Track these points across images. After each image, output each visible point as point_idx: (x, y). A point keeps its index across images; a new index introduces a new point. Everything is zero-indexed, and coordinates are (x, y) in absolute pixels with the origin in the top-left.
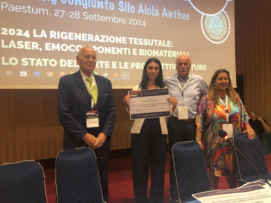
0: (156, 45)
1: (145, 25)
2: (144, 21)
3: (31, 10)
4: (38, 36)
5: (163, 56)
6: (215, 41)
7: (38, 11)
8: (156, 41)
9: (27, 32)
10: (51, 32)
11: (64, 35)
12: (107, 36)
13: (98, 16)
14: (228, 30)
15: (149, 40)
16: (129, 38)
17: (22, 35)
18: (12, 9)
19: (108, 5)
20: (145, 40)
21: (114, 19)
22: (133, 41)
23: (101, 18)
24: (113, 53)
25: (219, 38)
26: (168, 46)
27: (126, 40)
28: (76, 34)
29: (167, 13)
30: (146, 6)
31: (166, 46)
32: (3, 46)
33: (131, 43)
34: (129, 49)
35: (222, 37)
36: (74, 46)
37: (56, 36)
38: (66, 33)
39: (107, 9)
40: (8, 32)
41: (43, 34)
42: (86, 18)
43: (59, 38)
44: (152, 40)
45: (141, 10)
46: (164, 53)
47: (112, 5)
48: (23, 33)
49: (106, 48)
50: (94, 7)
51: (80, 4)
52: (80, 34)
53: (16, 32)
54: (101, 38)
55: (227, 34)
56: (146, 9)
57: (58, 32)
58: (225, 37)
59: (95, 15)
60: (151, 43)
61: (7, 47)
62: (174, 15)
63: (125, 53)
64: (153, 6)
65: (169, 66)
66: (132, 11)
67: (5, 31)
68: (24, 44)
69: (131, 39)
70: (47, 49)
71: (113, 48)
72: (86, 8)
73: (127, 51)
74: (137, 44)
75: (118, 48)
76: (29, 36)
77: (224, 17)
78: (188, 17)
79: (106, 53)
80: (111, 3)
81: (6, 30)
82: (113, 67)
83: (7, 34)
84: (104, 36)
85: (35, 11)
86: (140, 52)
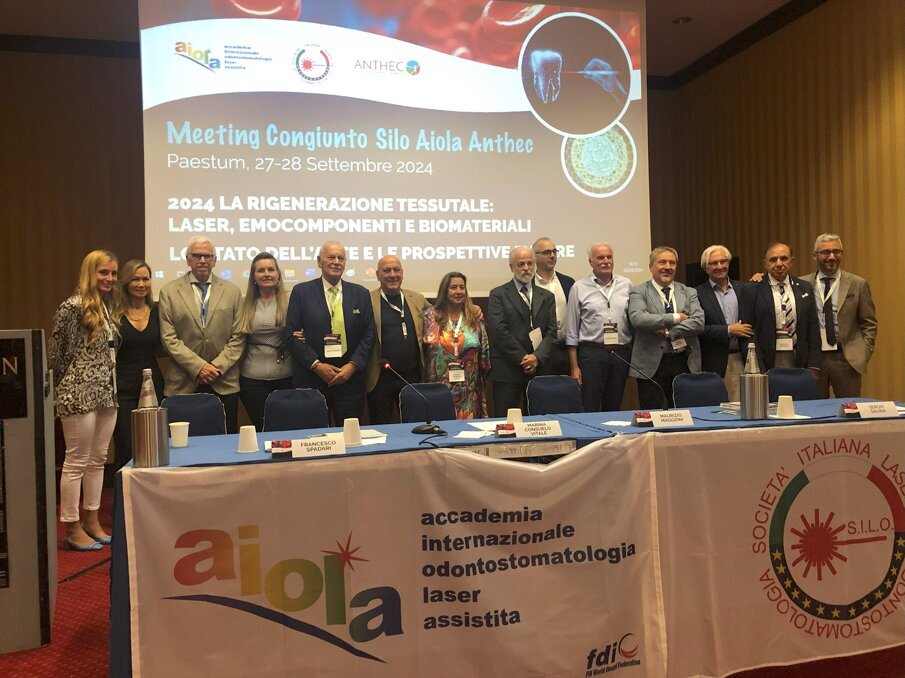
0: (455, 210)
1: (431, 171)
2: (430, 165)
3: (216, 164)
4: (228, 208)
5: (471, 231)
6: (597, 191)
7: (228, 164)
8: (455, 201)
9: (210, 201)
10: (250, 199)
11: (272, 203)
12: (354, 199)
13: (336, 162)
14: (630, 166)
15: (440, 201)
16: (398, 200)
17: (201, 208)
18: (185, 165)
19: (355, 138)
20: (432, 202)
21: (367, 165)
22: (406, 204)
23: (341, 166)
24: (365, 230)
25: (607, 185)
26: (483, 210)
27: (391, 205)
28: (294, 199)
29: (481, 141)
30: (433, 133)
31: (477, 210)
32: (172, 229)
33: (402, 209)
34: (398, 222)
35: (615, 181)
36: (291, 221)
37: (259, 205)
38: (276, 199)
39: (352, 146)
40: (179, 204)
41: (237, 203)
42: (314, 167)
43: (263, 208)
44: (448, 201)
45: (422, 142)
46: (473, 225)
47: (362, 137)
48: (203, 205)
49: (351, 221)
50: (328, 146)
51: (302, 144)
52: (302, 199)
53: (193, 204)
54: (341, 204)
55: (627, 173)
56: (433, 138)
57: (263, 198)
58: (622, 181)
59: (330, 161)
60: (444, 206)
61: (177, 230)
62: (495, 145)
63: (390, 230)
64: (448, 132)
65: (484, 251)
66: (405, 145)
67: (173, 204)
68: (204, 223)
69: (402, 201)
70: (243, 229)
71: (365, 221)
72: (313, 149)
73: (394, 225)
74: (415, 210)
75: (375, 221)
76: (213, 208)
77: (621, 138)
78: (529, 147)
79: (351, 230)
80: (361, 135)
81: (176, 201)
82: (366, 257)
83: (177, 208)
84: (347, 200)
85: (222, 164)
86: (421, 226)
